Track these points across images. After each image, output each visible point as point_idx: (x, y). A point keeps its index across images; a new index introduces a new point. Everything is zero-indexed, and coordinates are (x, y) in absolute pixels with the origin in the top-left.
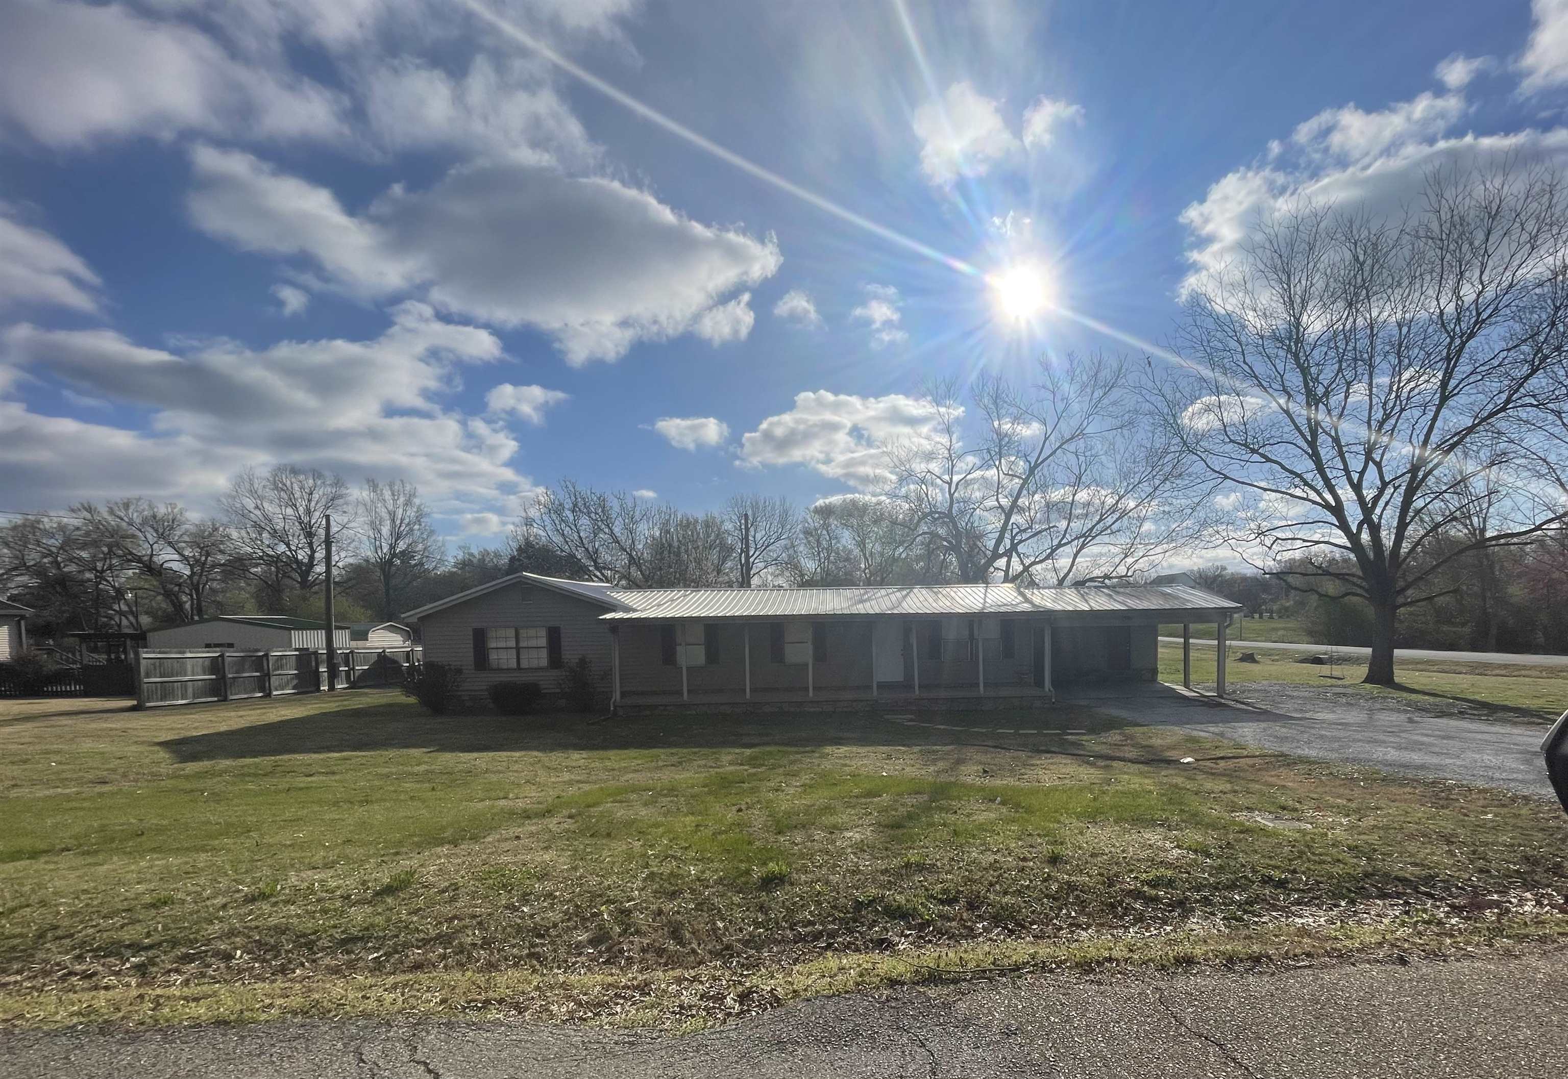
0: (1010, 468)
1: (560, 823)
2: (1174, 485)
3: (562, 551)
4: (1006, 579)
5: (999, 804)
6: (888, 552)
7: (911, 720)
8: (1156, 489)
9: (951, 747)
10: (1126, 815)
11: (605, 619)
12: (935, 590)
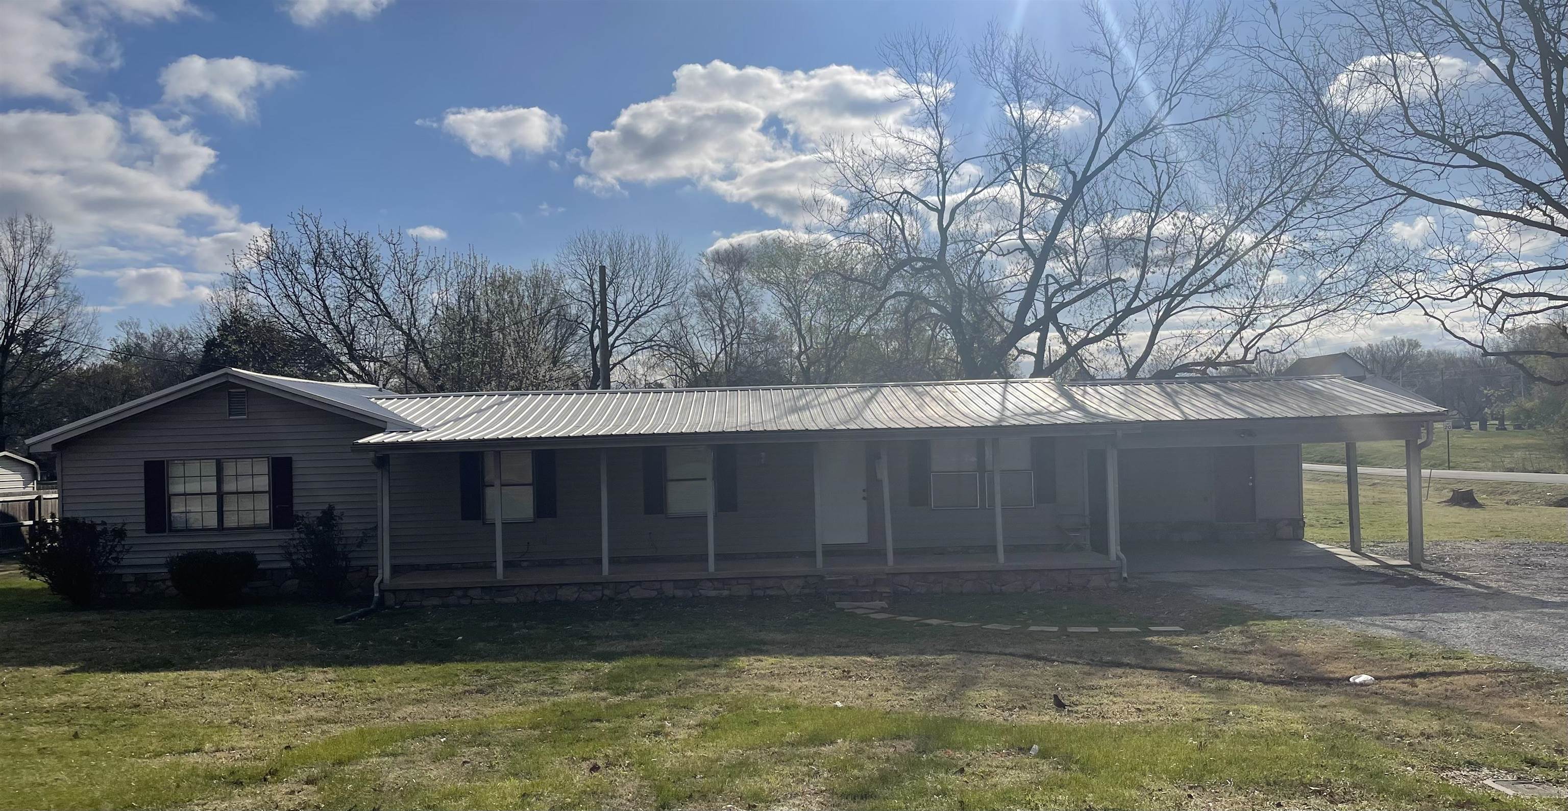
0: (1041, 184)
1: (293, 792)
2: (1320, 208)
3: (296, 330)
4: (1039, 371)
5: (1036, 756)
6: (838, 324)
7: (883, 610)
8: (1290, 214)
9: (949, 658)
10: (1255, 774)
11: (368, 444)
12: (919, 389)
